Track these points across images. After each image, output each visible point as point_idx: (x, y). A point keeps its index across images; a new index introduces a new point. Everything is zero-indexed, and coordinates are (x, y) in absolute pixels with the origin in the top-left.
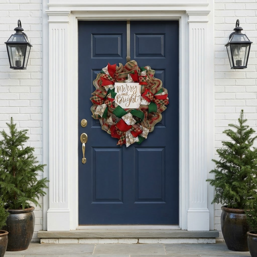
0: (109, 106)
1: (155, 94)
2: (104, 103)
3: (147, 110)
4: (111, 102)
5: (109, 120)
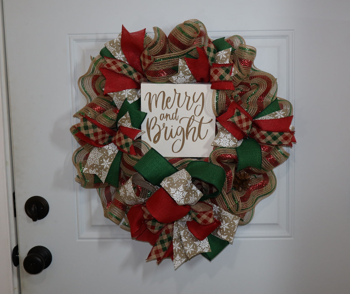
0: (126, 149)
1: (258, 114)
2: (109, 142)
3: (235, 161)
4: (129, 139)
5: (125, 191)
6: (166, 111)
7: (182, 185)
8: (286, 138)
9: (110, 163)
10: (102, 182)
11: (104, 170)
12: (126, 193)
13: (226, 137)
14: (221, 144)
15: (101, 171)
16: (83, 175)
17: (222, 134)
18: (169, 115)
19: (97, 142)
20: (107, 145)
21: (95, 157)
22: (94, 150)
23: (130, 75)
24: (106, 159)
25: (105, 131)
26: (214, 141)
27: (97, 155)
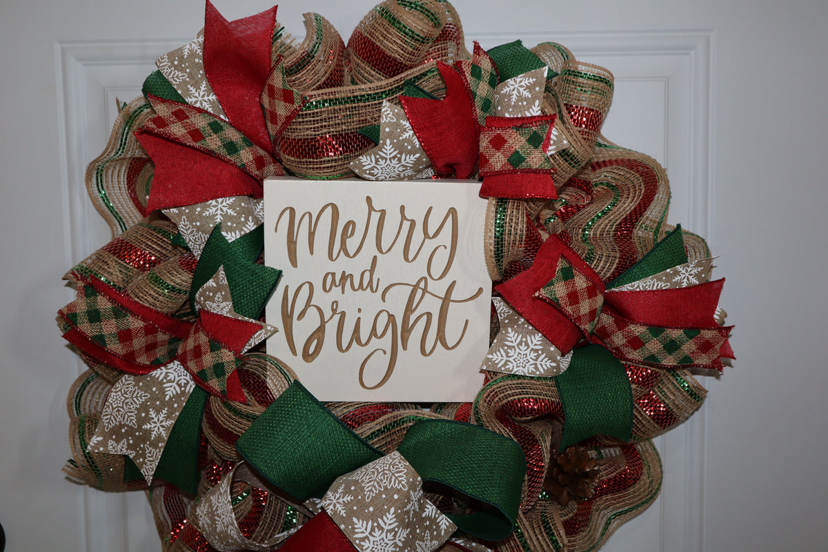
0: (215, 384)
4: (226, 351)
5: (212, 515)
6: (342, 265)
7: (392, 510)
8: (706, 347)
9: (170, 423)
10: (146, 481)
11: (150, 445)
12: (214, 521)
13: (527, 344)
14: (510, 366)
15: (142, 446)
16: (88, 456)
17: (512, 336)
18: (351, 276)
19: (130, 357)
20: (163, 368)
21: (127, 404)
22: (124, 381)
23: (229, 154)
24: (158, 411)
25: (153, 326)
26: (490, 356)
27: (132, 398)
